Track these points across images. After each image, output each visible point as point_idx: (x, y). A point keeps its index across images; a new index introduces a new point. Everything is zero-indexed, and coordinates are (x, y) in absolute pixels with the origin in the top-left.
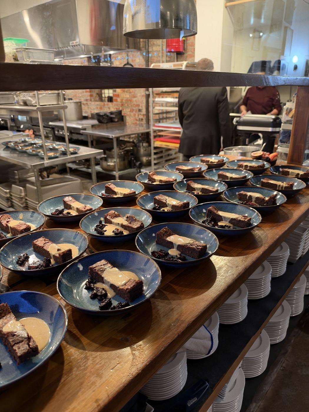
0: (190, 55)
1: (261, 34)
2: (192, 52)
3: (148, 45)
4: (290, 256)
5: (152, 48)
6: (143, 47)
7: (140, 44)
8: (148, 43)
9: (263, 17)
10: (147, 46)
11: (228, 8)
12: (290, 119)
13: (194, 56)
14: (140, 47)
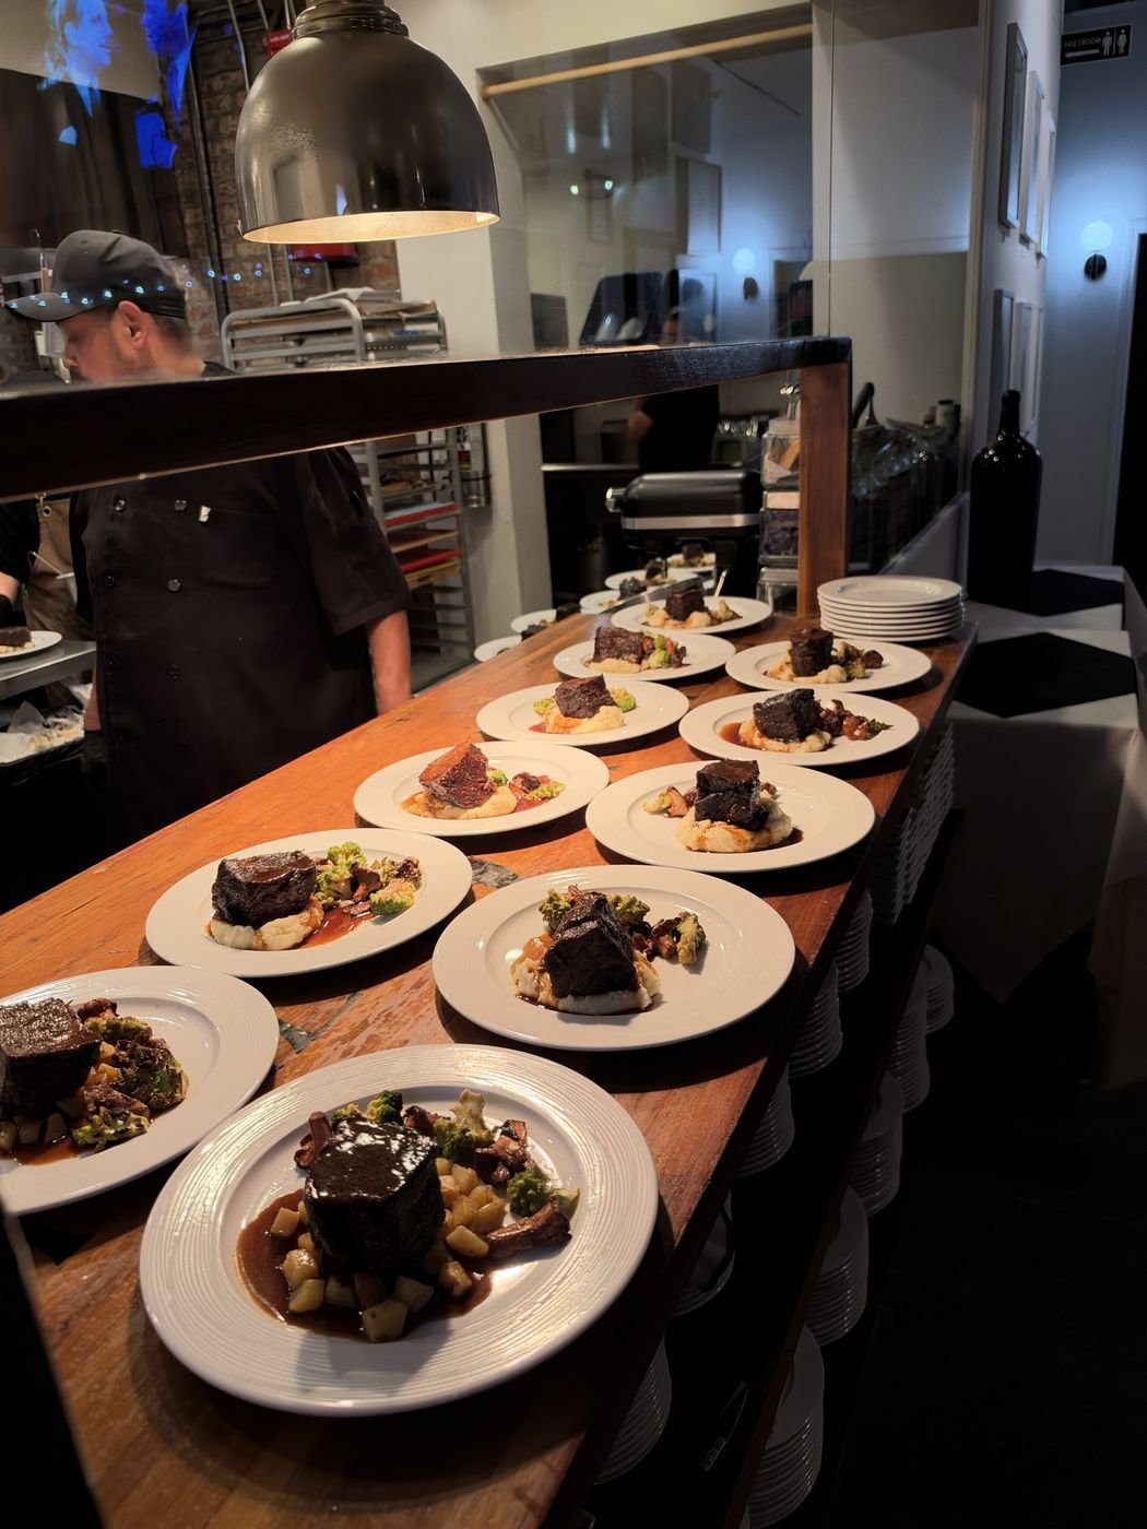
0: (379, 267)
1: (609, 185)
2: (385, 257)
3: (218, 237)
4: (875, 915)
5: (234, 248)
6: (199, 245)
7: (185, 235)
8: (217, 231)
9: (605, 128)
10: (215, 241)
11: (492, 101)
12: (789, 473)
13: (396, 272)
14: (186, 246)
